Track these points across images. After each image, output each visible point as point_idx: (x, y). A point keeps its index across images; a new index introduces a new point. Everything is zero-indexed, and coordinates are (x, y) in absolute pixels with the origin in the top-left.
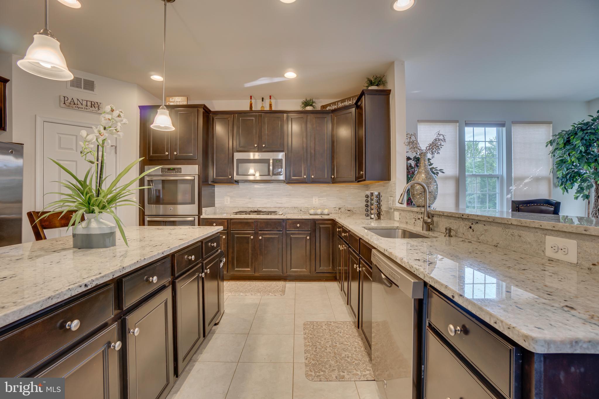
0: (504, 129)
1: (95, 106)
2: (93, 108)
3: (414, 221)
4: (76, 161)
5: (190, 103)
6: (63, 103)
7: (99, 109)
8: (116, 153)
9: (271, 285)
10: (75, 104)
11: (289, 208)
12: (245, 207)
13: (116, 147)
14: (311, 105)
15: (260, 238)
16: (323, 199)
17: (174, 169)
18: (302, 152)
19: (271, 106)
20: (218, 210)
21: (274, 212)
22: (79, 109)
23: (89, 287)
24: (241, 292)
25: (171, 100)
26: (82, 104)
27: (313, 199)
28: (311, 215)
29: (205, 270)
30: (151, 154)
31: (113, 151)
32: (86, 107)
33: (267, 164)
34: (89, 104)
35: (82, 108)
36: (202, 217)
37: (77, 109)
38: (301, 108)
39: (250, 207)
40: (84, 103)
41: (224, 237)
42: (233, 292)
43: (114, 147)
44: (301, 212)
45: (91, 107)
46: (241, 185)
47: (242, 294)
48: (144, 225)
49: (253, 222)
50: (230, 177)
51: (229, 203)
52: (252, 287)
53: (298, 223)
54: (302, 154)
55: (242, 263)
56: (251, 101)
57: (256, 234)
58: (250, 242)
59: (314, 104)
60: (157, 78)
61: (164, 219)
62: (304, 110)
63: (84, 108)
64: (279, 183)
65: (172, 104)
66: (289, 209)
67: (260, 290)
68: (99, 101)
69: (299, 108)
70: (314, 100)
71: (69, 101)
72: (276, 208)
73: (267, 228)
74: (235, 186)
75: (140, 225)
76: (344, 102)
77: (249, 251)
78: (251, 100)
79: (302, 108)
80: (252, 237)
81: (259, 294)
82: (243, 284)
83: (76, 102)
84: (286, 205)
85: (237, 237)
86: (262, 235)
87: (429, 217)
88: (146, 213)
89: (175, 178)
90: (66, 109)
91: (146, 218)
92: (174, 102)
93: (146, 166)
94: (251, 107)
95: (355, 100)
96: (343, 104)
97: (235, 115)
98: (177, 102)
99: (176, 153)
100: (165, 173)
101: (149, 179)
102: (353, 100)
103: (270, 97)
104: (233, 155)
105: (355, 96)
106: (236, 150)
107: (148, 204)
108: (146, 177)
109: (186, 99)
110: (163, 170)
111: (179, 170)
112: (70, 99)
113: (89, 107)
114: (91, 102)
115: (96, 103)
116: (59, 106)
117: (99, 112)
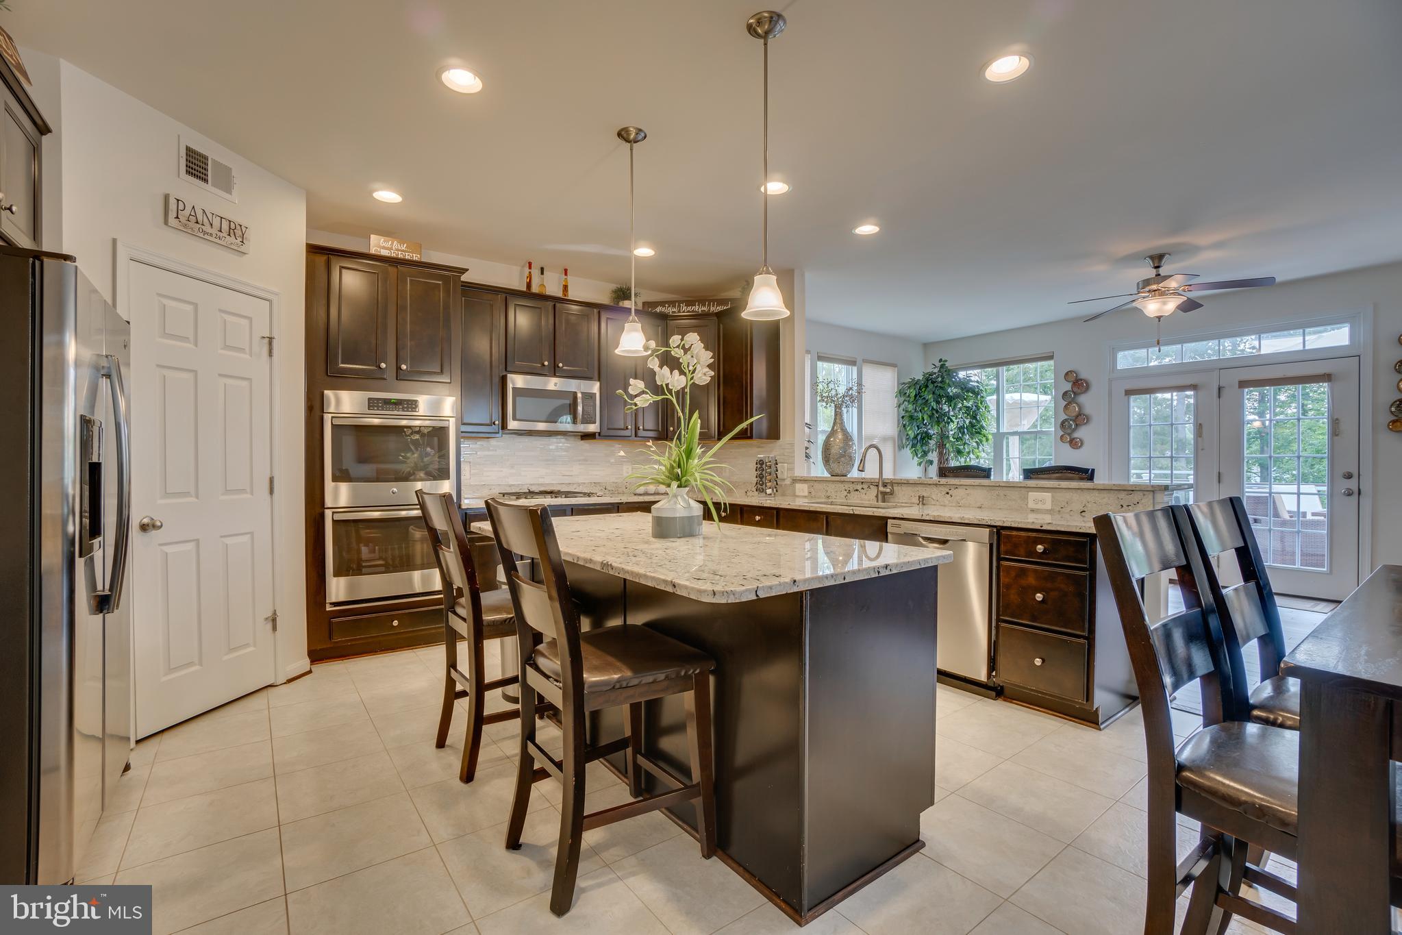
0: (855, 369)
2: (232, 239)
3: (846, 494)
4: (195, 372)
7: (242, 242)
8: (271, 357)
10: (197, 222)
13: (271, 341)
17: (399, 402)
19: (565, 288)
22: (206, 237)
25: (383, 243)
26: (212, 225)
28: (636, 495)
30: (340, 364)
31: (265, 349)
32: (219, 233)
34: (225, 226)
37: (201, 235)
40: (216, 222)
43: (267, 340)
45: (229, 235)
63: (215, 236)
68: (244, 224)
71: (187, 212)
76: (693, 305)
78: (530, 270)
87: (885, 485)
88: (329, 502)
89: (404, 423)
90: (179, 232)
91: (328, 513)
92: (390, 249)
93: (326, 392)
94: (529, 285)
95: (713, 306)
96: (689, 308)
97: (504, 295)
98: (398, 250)
99: (404, 367)
100: (378, 410)
101: (336, 422)
102: (709, 305)
103: (566, 271)
104: (504, 380)
105: (713, 301)
106: (509, 369)
107: (333, 481)
108: (328, 418)
109: (419, 248)
110: (372, 403)
111: (412, 405)
112: (188, 209)
113: (225, 234)
114: (230, 221)
115: (238, 227)
116: (166, 223)
117: (242, 249)
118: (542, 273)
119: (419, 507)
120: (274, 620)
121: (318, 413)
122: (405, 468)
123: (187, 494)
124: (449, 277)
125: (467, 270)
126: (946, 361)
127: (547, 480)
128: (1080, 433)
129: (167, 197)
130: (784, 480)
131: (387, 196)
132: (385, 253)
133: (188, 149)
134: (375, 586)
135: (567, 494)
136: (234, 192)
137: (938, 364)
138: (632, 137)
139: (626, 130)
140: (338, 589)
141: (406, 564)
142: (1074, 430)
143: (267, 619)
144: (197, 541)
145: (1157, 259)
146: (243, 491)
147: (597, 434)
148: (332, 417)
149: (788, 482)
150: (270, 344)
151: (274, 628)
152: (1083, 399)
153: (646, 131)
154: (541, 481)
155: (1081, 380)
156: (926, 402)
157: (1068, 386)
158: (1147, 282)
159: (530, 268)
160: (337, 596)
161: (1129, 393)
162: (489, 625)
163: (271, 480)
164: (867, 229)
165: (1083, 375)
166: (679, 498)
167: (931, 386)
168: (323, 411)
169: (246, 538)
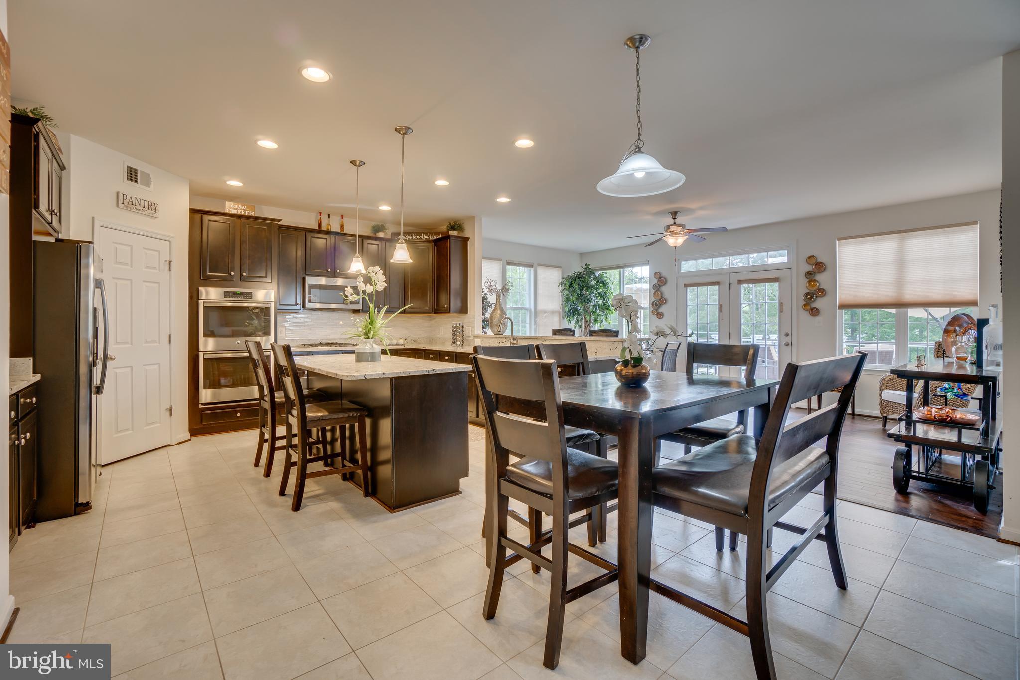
0: (532, 269)
1: (152, 208)
2: (150, 211)
4: (131, 280)
6: (122, 202)
7: (155, 212)
8: (170, 270)
10: (132, 204)
17: (242, 294)
22: (137, 211)
25: (232, 206)
26: (140, 205)
30: (208, 273)
31: (167, 267)
32: (143, 209)
34: (147, 205)
35: (140, 210)
37: (135, 211)
40: (142, 203)
43: (168, 262)
45: (149, 209)
56: (321, 218)
63: (141, 210)
68: (156, 202)
71: (128, 200)
76: (420, 235)
83: (134, 202)
87: (514, 339)
88: (201, 348)
89: (246, 305)
90: (123, 210)
91: (201, 354)
92: (237, 209)
93: (200, 288)
94: (320, 225)
95: (432, 236)
96: (418, 237)
97: (304, 232)
98: (241, 209)
99: (244, 274)
100: (229, 298)
101: (206, 305)
102: (429, 235)
103: (342, 216)
104: (304, 279)
105: (432, 233)
106: (307, 274)
107: (204, 337)
108: (201, 303)
109: (253, 208)
110: (226, 294)
111: (249, 295)
112: (128, 198)
113: (147, 209)
114: (149, 202)
115: (153, 204)
116: (117, 206)
117: (155, 216)
118: (329, 217)
119: (247, 351)
120: (171, 410)
121: (195, 300)
122: (250, 329)
123: (126, 343)
124: (270, 224)
125: (281, 220)
126: (590, 265)
127: (332, 337)
128: (662, 310)
129: (118, 194)
130: (470, 337)
131: (235, 183)
132: (234, 212)
133: (128, 167)
134: (228, 394)
135: (340, 345)
136: (152, 186)
137: (585, 267)
138: (358, 164)
139: (354, 161)
140: (206, 395)
141: (246, 382)
142: (659, 307)
143: (167, 410)
144: (131, 367)
145: (674, 214)
146: (155, 342)
147: (361, 311)
148: (204, 302)
149: (472, 338)
150: (170, 264)
151: (171, 415)
152: (663, 289)
153: (364, 161)
154: (328, 337)
155: (662, 278)
156: (574, 291)
157: (655, 281)
158: (668, 227)
159: (321, 215)
160: (206, 399)
161: (686, 286)
162: (278, 404)
163: (170, 336)
164: (503, 200)
165: (664, 275)
166: (368, 344)
167: (577, 280)
168: (198, 299)
169: (156, 367)
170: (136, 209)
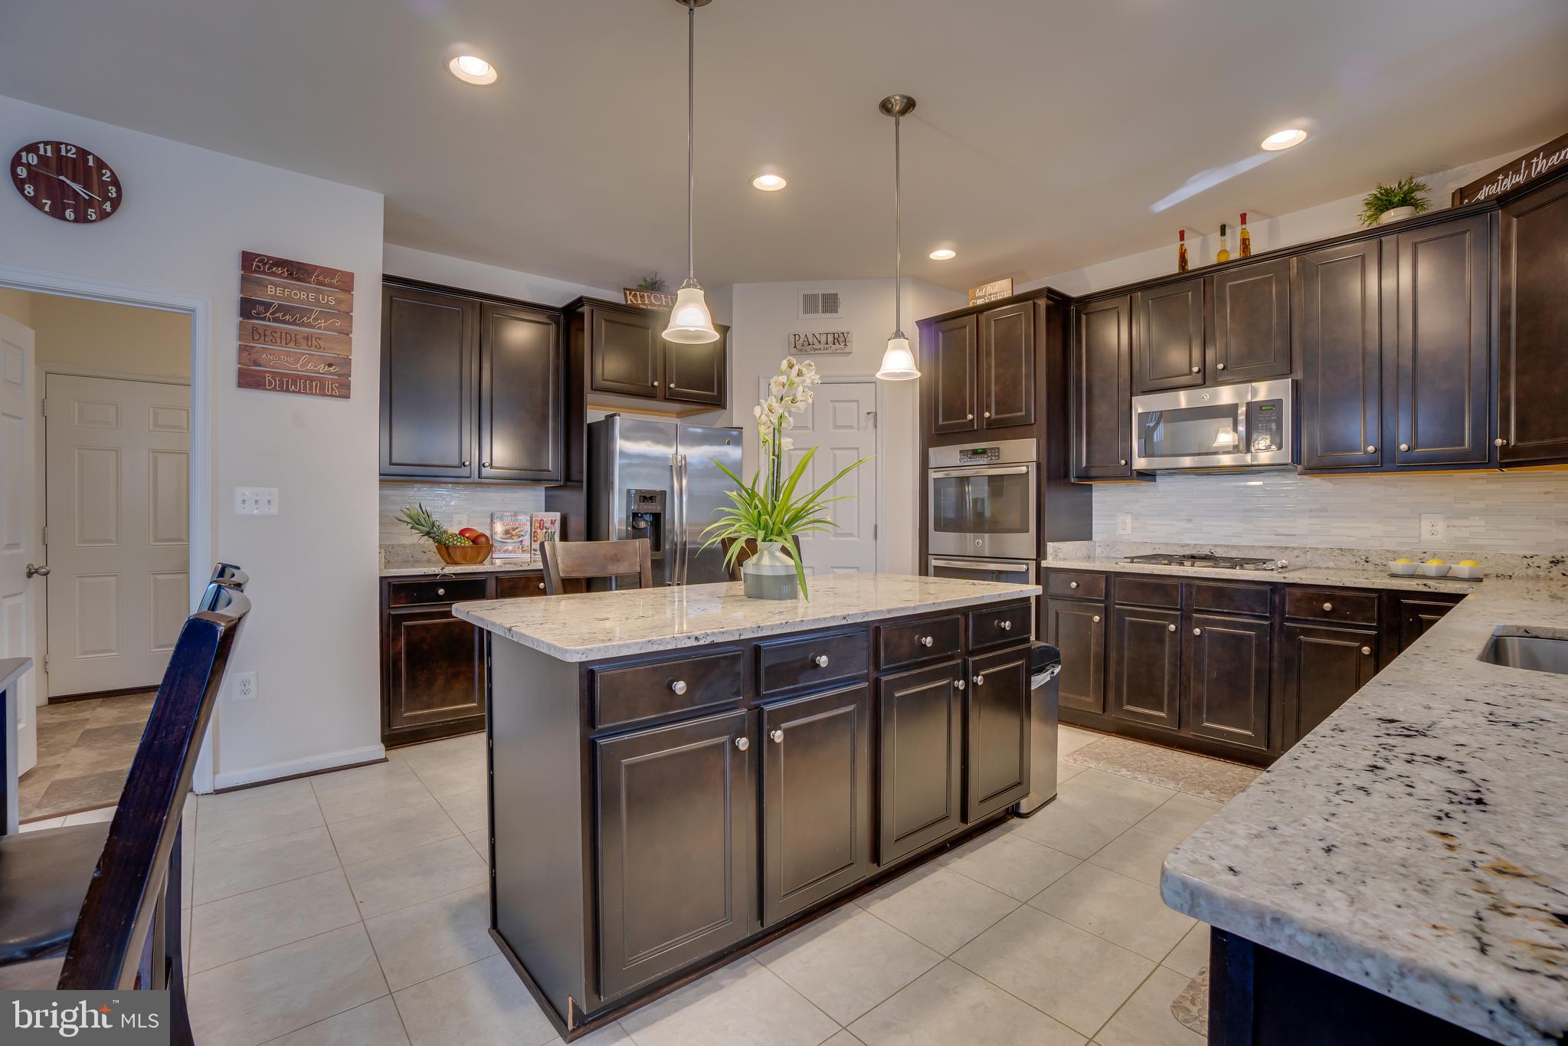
1: (840, 339)
2: (837, 346)
5: (1021, 290)
6: (794, 346)
7: (846, 345)
8: (876, 427)
9: (1225, 772)
10: (809, 344)
11: (1320, 552)
12: (1174, 544)
13: (876, 414)
14: (1404, 202)
15: (1197, 631)
16: (1463, 523)
17: (984, 452)
18: (1361, 369)
19: (1245, 243)
20: (1098, 551)
21: (1258, 562)
22: (817, 352)
23: (702, 642)
24: (1125, 767)
25: (978, 293)
26: (820, 342)
27: (1423, 523)
28: (1393, 576)
29: (973, 677)
30: (941, 422)
31: (871, 423)
32: (826, 346)
33: (1232, 419)
34: (830, 338)
35: (820, 349)
36: (1044, 564)
37: (814, 352)
38: (1365, 221)
39: (1188, 545)
40: (823, 339)
41: (1097, 618)
42: (1102, 763)
43: (872, 415)
44: (1370, 566)
45: (834, 344)
46: (1163, 484)
47: (1124, 771)
48: (927, 574)
49: (1176, 587)
50: (1123, 462)
51: (1129, 531)
52: (1163, 763)
53: (1328, 599)
54: (1361, 375)
55: (1145, 692)
56: (1182, 245)
57: (1185, 620)
58: (1167, 639)
59: (1418, 195)
60: (943, 254)
61: (971, 566)
62: (1375, 225)
63: (823, 348)
64: (1282, 474)
65: (980, 302)
66: (1321, 554)
67: (1182, 776)
68: (845, 330)
69: (1355, 224)
70: (1420, 180)
71: (801, 341)
72: (1273, 550)
73: (1218, 607)
74: (1145, 485)
75: (920, 575)
76: (1559, 151)
77: (1164, 665)
78: (1182, 243)
79: (1368, 222)
80: (1172, 627)
81: (1171, 785)
82: (1142, 750)
83: (811, 341)
84: (1310, 542)
85: (1131, 622)
86: (1200, 623)
88: (931, 548)
90: (796, 356)
92: (984, 296)
93: (930, 449)
94: (1183, 264)
97: (1133, 294)
98: (991, 294)
99: (988, 415)
100: (967, 461)
101: (936, 476)
103: (1243, 218)
104: (1131, 404)
107: (935, 530)
108: (931, 473)
109: (1009, 284)
110: (963, 455)
111: (995, 453)
112: (803, 337)
113: (831, 345)
114: (834, 334)
115: (841, 335)
116: (788, 354)
117: (846, 350)
118: (1224, 233)
133: (804, 295)
136: (841, 310)
146: (850, 535)
148: (934, 472)
150: (875, 418)
159: (1183, 239)
163: (876, 528)
168: (927, 467)
170: (815, 350)
